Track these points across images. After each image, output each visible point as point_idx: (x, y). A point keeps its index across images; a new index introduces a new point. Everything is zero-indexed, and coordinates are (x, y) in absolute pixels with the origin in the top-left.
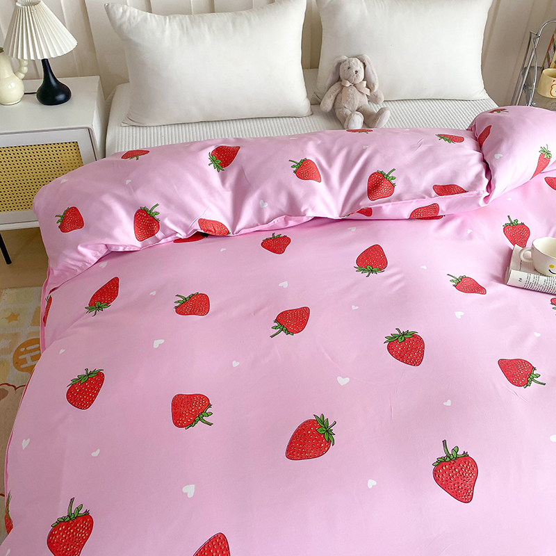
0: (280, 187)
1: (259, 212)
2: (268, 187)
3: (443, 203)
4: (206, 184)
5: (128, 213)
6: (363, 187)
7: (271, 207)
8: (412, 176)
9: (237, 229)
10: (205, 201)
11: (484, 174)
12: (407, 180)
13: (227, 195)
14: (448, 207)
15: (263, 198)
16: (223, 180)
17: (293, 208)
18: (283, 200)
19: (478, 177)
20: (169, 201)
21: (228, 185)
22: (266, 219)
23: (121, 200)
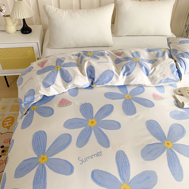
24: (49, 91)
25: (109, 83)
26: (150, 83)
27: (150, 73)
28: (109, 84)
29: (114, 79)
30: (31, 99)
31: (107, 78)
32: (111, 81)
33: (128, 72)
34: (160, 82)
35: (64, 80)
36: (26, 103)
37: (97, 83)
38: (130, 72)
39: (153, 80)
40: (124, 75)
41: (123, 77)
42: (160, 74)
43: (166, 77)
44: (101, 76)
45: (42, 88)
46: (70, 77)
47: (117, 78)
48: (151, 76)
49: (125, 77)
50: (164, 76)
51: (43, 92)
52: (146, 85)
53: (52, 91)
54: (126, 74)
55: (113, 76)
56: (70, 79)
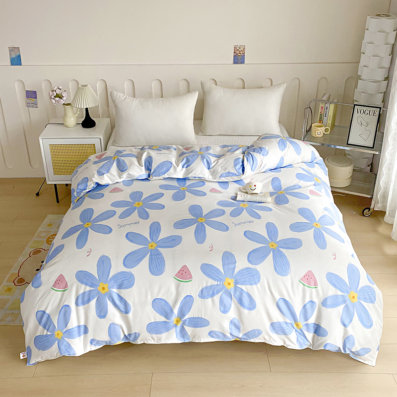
24: (103, 179)
25: (166, 174)
26: (211, 177)
27: (211, 166)
28: (166, 176)
29: (172, 170)
30: (84, 186)
31: (164, 169)
32: (168, 172)
33: (188, 164)
34: (221, 176)
35: (119, 170)
36: (79, 191)
37: (153, 174)
38: (189, 164)
39: (213, 173)
40: (183, 167)
41: (182, 169)
42: (221, 167)
43: (227, 171)
44: (158, 167)
45: (96, 176)
46: (126, 167)
47: (175, 169)
48: (212, 170)
49: (184, 169)
50: (225, 169)
51: (96, 179)
52: (207, 179)
53: (105, 180)
54: (185, 166)
55: (171, 167)
56: (125, 169)
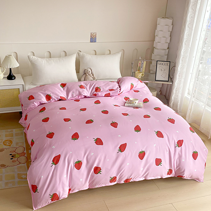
0: (77, 90)
1: (72, 95)
2: (74, 90)
3: (111, 92)
4: (61, 90)
5: (44, 96)
6: (94, 90)
7: (75, 94)
8: (104, 88)
9: (68, 99)
10: (61, 93)
11: (119, 87)
12: (103, 88)
13: (65, 92)
14: (112, 93)
15: (73, 92)
16: (64, 90)
17: (80, 94)
18: (78, 92)
19: (118, 88)
20: (53, 93)
21: (65, 90)
22: (74, 96)
23: (42, 93)
